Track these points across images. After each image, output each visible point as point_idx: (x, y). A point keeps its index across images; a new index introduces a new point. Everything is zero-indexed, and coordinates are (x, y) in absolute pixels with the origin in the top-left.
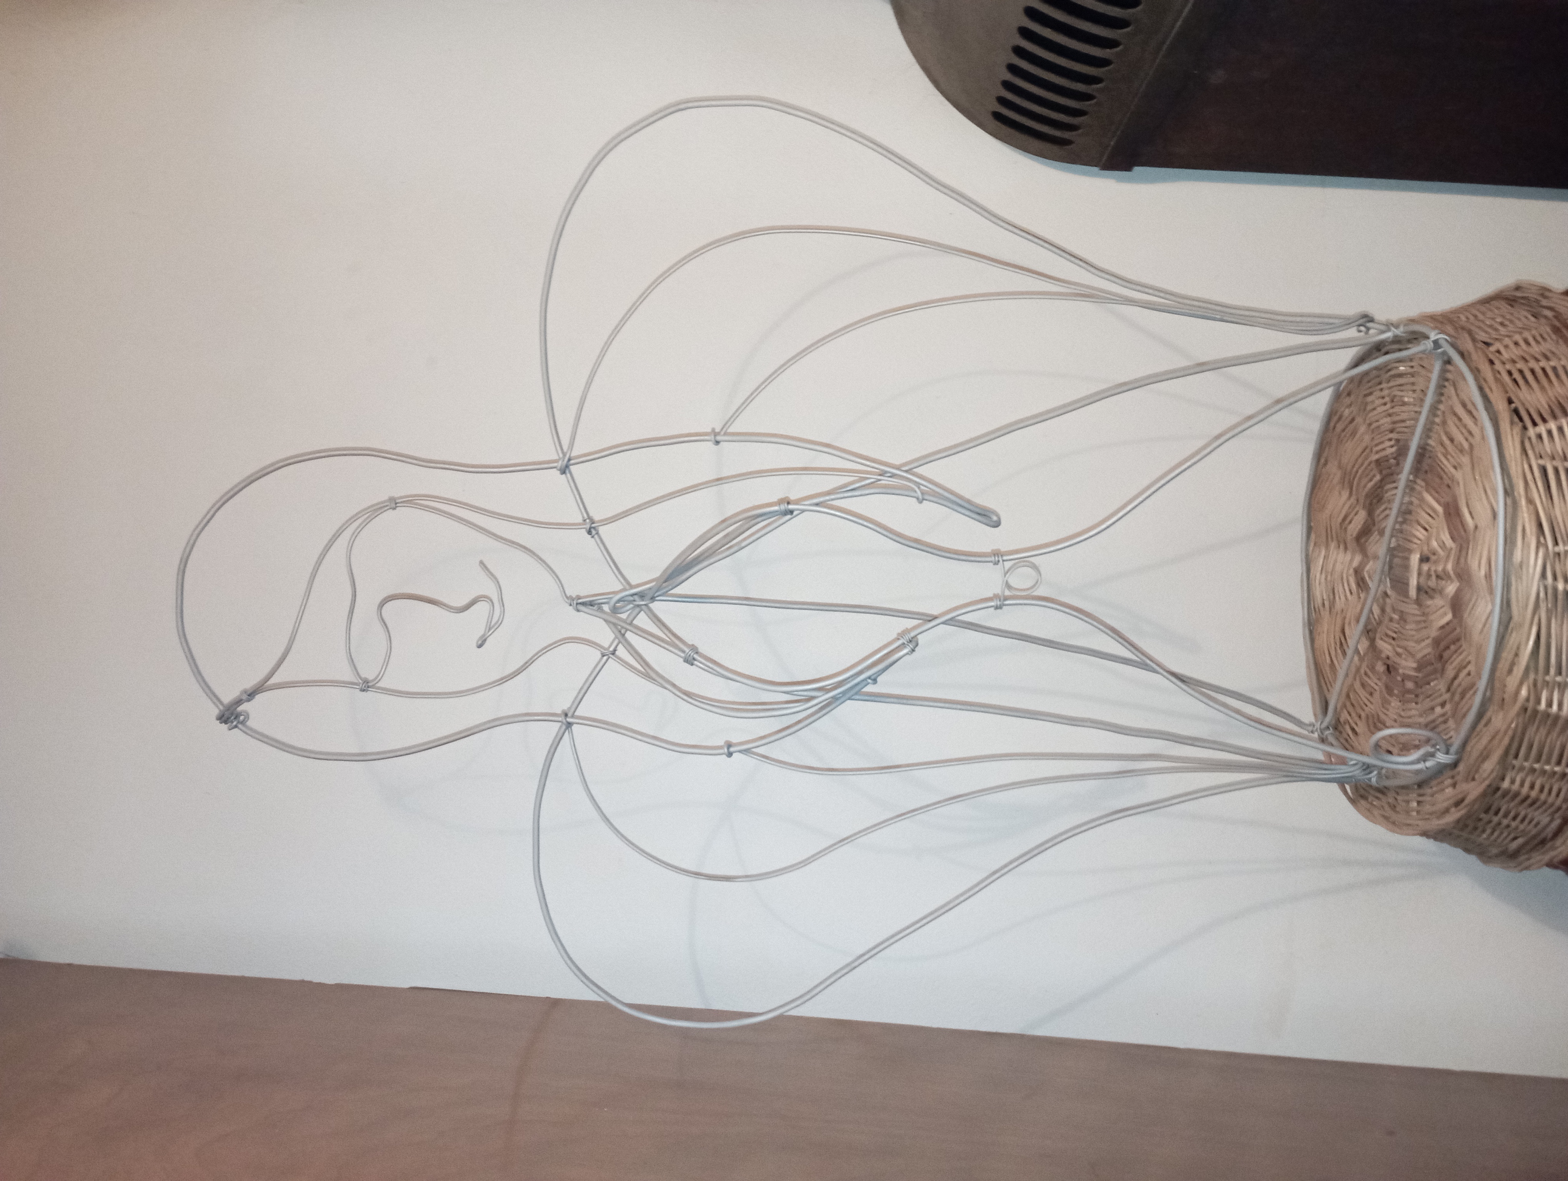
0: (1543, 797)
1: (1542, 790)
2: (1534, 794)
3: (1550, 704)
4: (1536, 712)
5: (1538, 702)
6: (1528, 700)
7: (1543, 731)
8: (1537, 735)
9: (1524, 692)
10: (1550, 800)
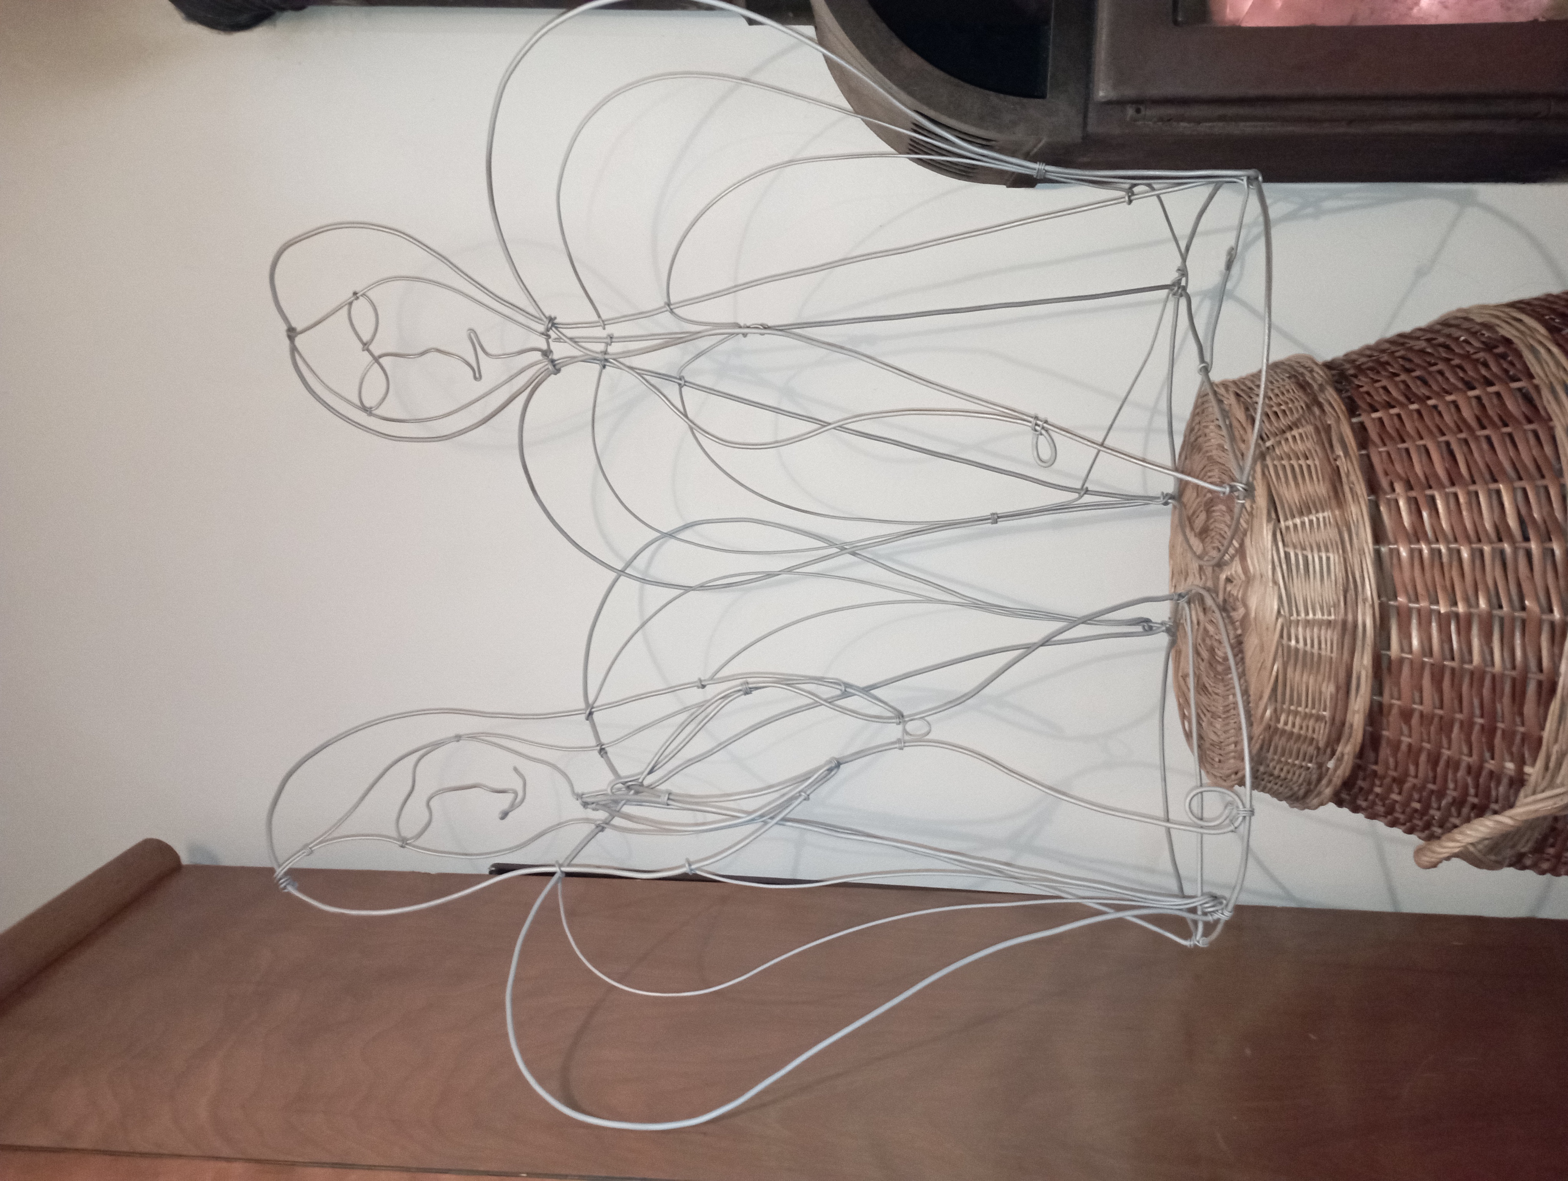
0: (1289, 776)
1: (1288, 772)
2: (1283, 775)
3: (1286, 723)
4: (1276, 729)
5: (1278, 721)
6: (1271, 719)
7: (1284, 739)
8: (1280, 742)
9: (1268, 713)
10: (1295, 779)
